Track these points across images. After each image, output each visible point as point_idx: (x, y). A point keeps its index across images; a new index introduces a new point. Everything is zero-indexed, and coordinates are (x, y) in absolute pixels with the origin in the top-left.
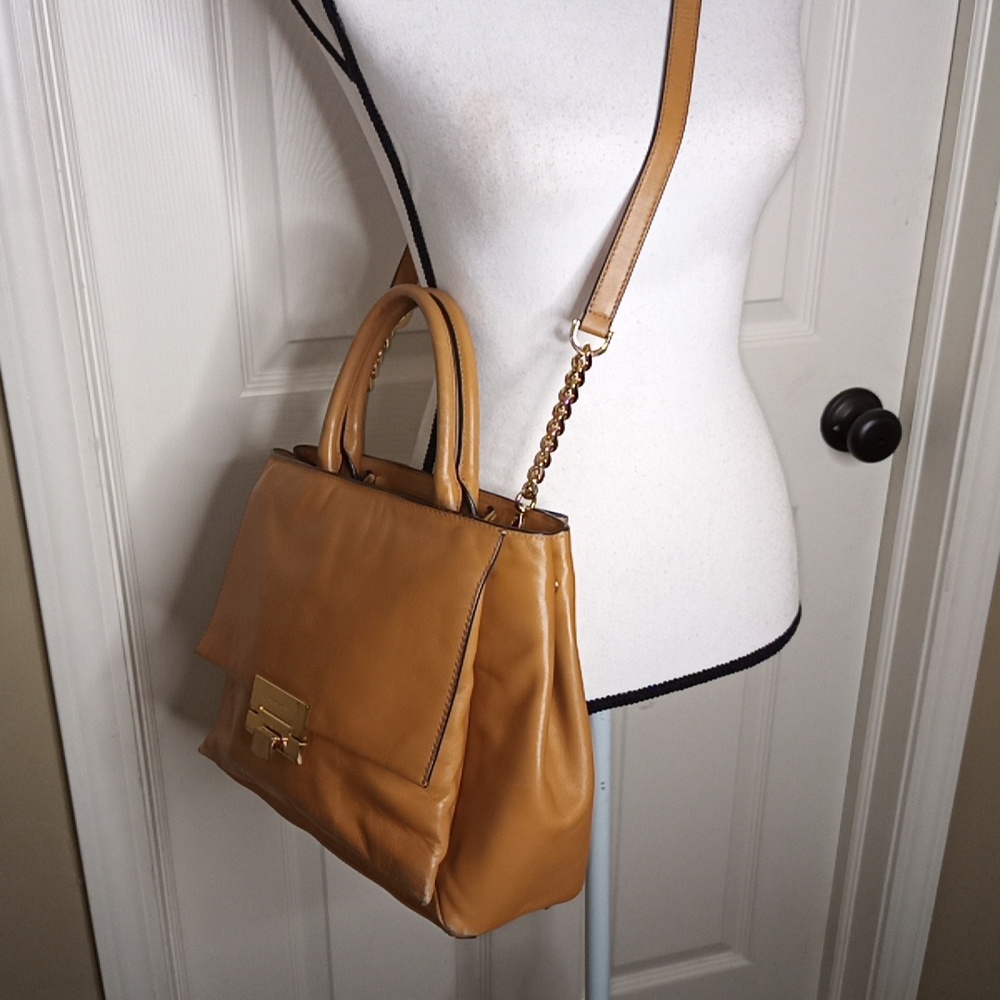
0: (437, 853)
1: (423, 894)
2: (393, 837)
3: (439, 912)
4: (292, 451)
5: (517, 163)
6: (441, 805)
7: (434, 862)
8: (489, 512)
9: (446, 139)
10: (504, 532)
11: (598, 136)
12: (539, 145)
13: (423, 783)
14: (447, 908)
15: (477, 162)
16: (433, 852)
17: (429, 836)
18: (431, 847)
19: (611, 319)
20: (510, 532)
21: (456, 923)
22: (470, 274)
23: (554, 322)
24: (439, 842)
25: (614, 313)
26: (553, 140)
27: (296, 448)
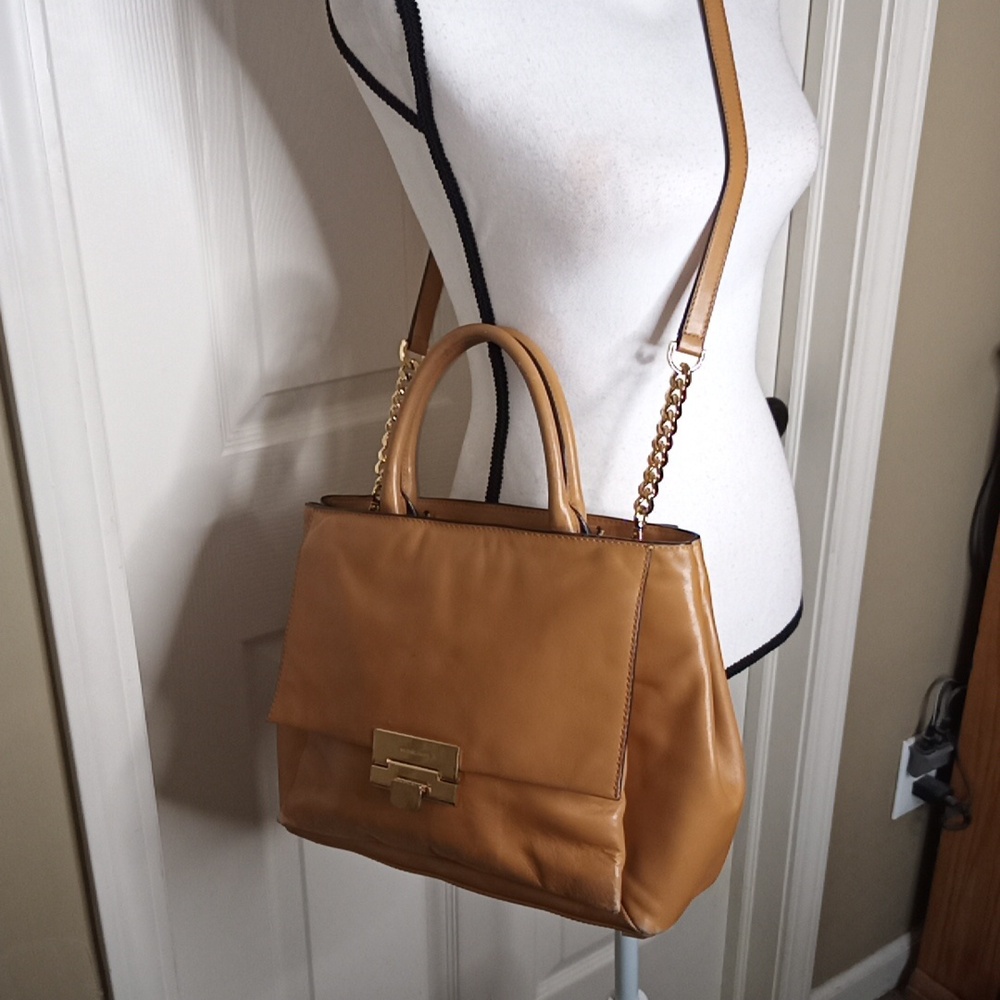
0: (618, 863)
1: (612, 903)
2: (568, 858)
3: (627, 916)
4: (319, 502)
5: (627, 201)
6: (615, 817)
7: (618, 872)
8: (599, 532)
9: (547, 183)
10: (651, 547)
11: (689, 171)
12: (647, 184)
13: (616, 796)
14: (636, 911)
15: (584, 202)
16: (615, 862)
17: (606, 847)
18: (612, 858)
19: (703, 338)
20: (657, 547)
21: (647, 924)
22: (551, 310)
23: (635, 347)
24: (618, 850)
25: (705, 333)
26: (658, 178)
27: (323, 499)
